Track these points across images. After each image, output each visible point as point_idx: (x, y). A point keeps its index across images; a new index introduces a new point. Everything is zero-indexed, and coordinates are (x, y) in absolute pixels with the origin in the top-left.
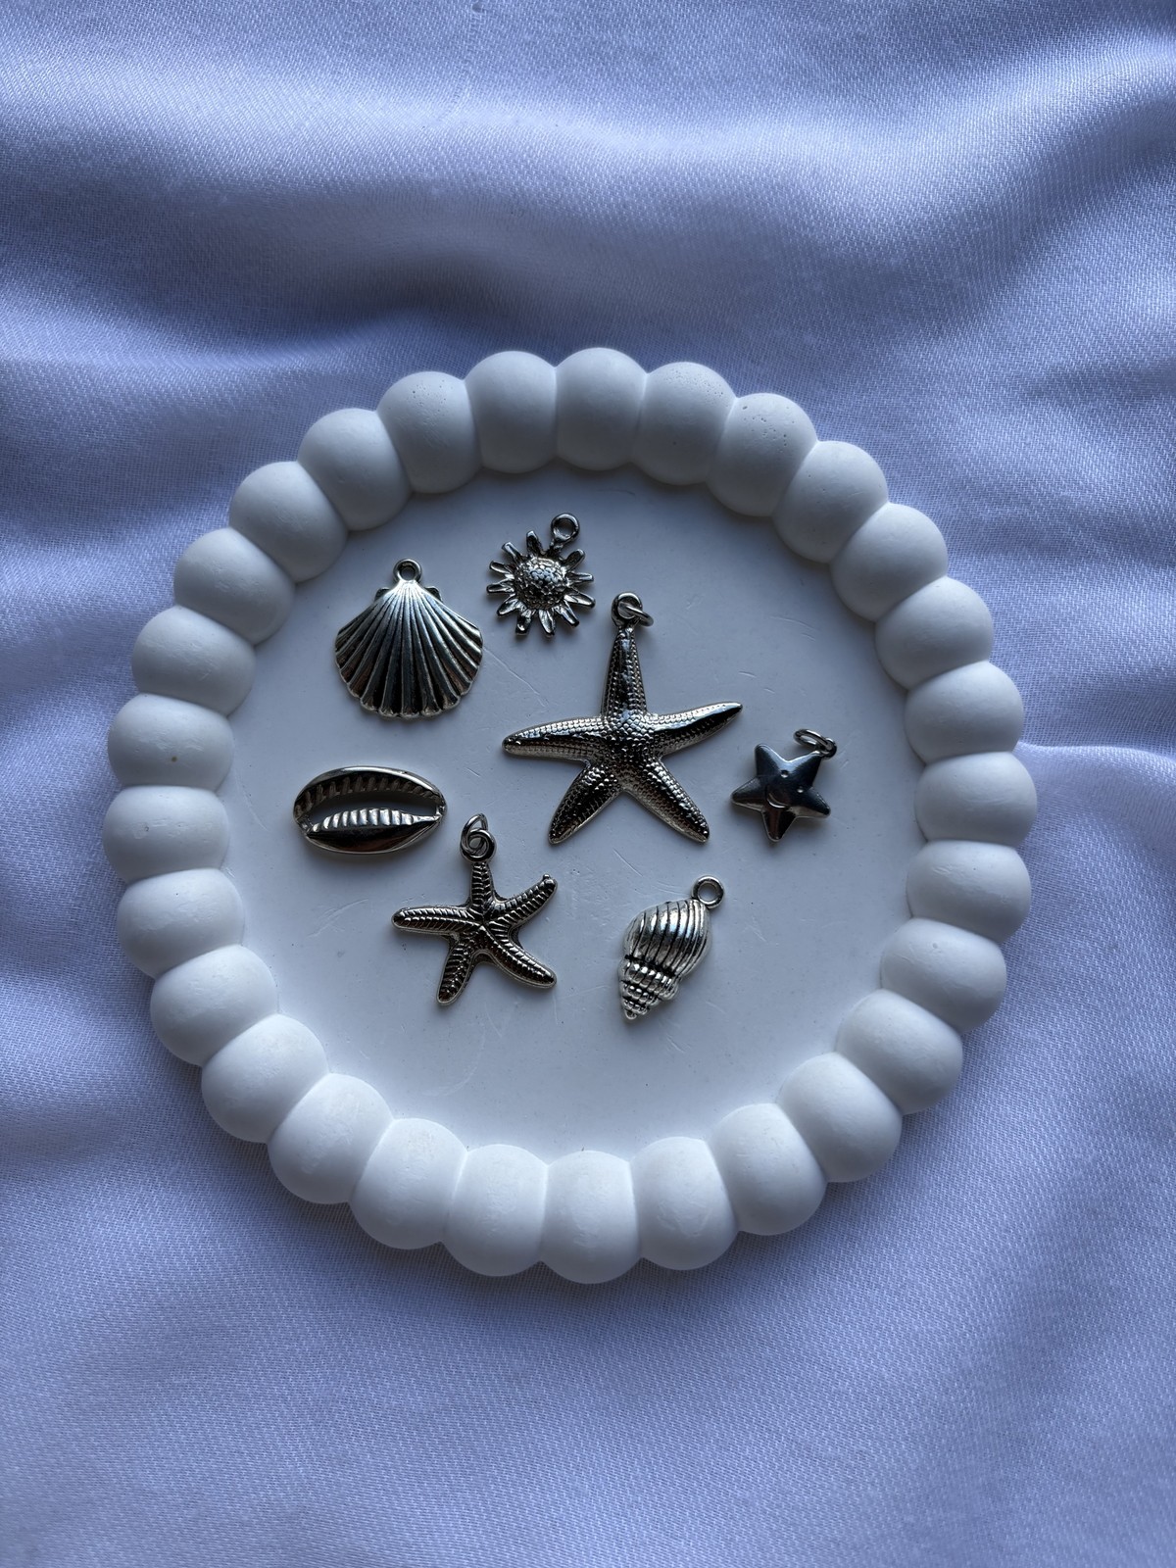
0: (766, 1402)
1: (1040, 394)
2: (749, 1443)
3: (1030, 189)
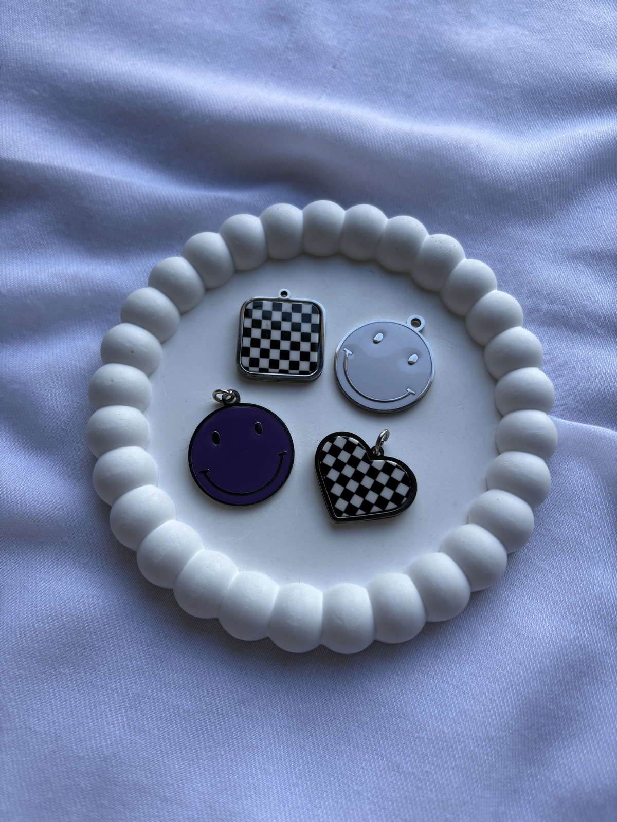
0: (378, 738)
1: (576, 258)
2: (365, 760)
3: (579, 168)
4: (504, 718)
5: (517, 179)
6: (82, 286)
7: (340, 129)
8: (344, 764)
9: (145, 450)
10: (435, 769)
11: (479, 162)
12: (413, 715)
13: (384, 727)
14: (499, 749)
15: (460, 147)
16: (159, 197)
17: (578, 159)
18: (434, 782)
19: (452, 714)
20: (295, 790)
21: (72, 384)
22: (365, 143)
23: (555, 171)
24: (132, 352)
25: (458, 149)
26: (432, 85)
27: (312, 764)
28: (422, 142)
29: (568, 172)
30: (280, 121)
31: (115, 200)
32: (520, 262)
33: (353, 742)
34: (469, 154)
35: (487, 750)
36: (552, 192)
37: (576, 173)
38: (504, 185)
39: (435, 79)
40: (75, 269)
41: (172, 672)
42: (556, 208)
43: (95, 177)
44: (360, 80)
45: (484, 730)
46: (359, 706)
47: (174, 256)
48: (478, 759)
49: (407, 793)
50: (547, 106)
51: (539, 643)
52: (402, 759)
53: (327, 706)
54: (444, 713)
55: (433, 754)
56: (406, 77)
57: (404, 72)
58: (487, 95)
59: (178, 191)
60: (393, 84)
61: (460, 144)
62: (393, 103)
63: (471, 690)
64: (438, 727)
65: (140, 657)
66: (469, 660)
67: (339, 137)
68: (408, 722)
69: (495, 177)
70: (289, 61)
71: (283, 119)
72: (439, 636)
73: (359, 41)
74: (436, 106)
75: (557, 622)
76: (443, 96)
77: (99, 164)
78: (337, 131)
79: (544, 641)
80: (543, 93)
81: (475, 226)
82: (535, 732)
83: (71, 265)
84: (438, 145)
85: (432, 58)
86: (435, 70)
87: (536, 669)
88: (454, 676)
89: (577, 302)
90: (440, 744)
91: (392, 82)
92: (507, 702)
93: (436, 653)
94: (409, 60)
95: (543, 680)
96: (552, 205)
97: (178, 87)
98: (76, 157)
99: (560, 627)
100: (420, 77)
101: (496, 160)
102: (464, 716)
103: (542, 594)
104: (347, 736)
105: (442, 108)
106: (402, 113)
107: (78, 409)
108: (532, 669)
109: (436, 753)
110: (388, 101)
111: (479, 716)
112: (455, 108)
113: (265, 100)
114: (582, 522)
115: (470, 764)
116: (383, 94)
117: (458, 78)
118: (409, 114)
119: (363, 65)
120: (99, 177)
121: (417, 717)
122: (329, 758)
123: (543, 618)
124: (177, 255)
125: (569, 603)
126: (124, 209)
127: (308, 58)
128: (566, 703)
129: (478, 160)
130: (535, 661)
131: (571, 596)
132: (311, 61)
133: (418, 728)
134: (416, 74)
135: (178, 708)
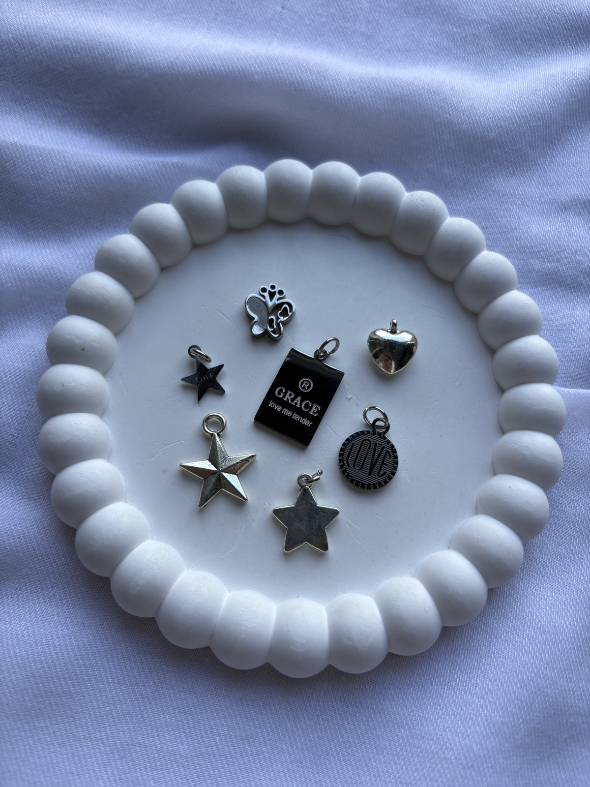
0: (400, 764)
5: (497, 125)
6: (18, 275)
7: (299, 77)
9: (108, 460)
12: (436, 734)
13: (406, 751)
15: (434, 91)
16: (99, 166)
17: (560, 100)
21: (17, 390)
22: (329, 91)
23: (537, 113)
24: (83, 349)
25: (431, 93)
28: (391, 87)
29: (550, 114)
30: (230, 71)
31: (47, 172)
32: (506, 217)
33: (373, 771)
34: (443, 99)
36: (535, 137)
37: (559, 115)
38: (484, 131)
39: (395, 16)
40: (8, 255)
41: (163, 714)
42: (539, 155)
43: (21, 147)
44: (313, 21)
46: (375, 730)
47: (122, 233)
50: (519, 42)
51: (565, 638)
53: (341, 733)
54: (471, 728)
55: (462, 776)
56: (364, 16)
57: (362, 10)
58: (454, 33)
59: (119, 158)
60: (350, 24)
61: (433, 88)
62: (352, 45)
63: (498, 699)
64: (466, 745)
65: (124, 699)
66: (491, 664)
67: (299, 86)
68: (431, 742)
69: (473, 123)
71: (233, 68)
74: (399, 47)
75: (582, 613)
76: (406, 36)
77: (24, 131)
78: (296, 79)
80: (513, 28)
81: (455, 179)
84: (409, 90)
86: (395, 7)
89: (570, 257)
91: (349, 21)
93: (454, 661)
96: (536, 152)
97: (109, 37)
100: (379, 15)
101: (473, 104)
103: (564, 583)
104: (367, 766)
105: (406, 49)
106: (363, 56)
107: (27, 417)
110: (346, 43)
112: (421, 49)
113: (210, 48)
116: (341, 36)
117: (421, 15)
118: (370, 57)
119: (316, 4)
120: (26, 147)
121: (442, 735)
123: (567, 610)
124: (125, 232)
126: (59, 182)
129: (454, 104)
133: (444, 747)
134: (375, 12)
135: (174, 755)
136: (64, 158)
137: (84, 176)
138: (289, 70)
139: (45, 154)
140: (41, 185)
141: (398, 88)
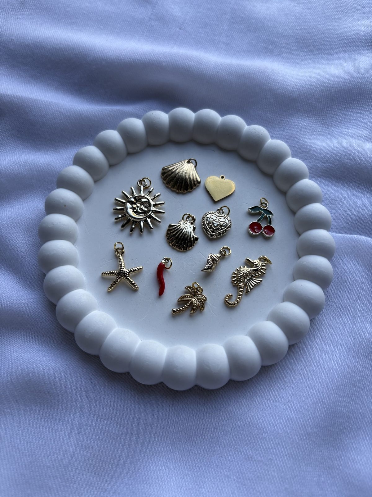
4: (316, 420)
5: (298, 90)
6: (30, 168)
7: (187, 64)
8: (217, 459)
9: (76, 267)
10: (275, 457)
11: (274, 81)
12: (258, 424)
13: (240, 433)
14: (315, 440)
15: (262, 72)
18: (275, 465)
19: (283, 421)
20: (187, 478)
21: (27, 229)
22: (203, 71)
24: (65, 206)
26: (241, 37)
27: (197, 461)
28: (238, 69)
30: (149, 61)
33: (221, 444)
34: (267, 76)
35: (307, 441)
38: (290, 93)
39: (243, 33)
40: (25, 158)
43: (35, 100)
44: (197, 36)
45: (304, 430)
46: (223, 422)
48: (302, 448)
49: (258, 474)
50: (311, 47)
51: (334, 371)
52: (254, 452)
54: (278, 421)
55: (273, 448)
56: (225, 33)
57: (224, 30)
59: (88, 107)
60: (217, 38)
61: (261, 70)
62: (218, 49)
63: (294, 405)
64: (275, 430)
65: (81, 399)
66: (291, 386)
67: (187, 69)
68: (255, 429)
69: (284, 89)
70: (153, 26)
71: (151, 59)
72: (271, 373)
73: (195, 13)
74: (244, 50)
75: (344, 357)
76: (248, 44)
77: (36, 93)
78: (186, 65)
79: (337, 370)
80: (308, 40)
81: (274, 120)
82: (336, 428)
83: (23, 156)
84: (248, 71)
85: (240, 21)
86: (242, 28)
87: (333, 388)
88: (282, 397)
90: (277, 441)
91: (216, 36)
92: (317, 410)
93: (270, 384)
94: (226, 23)
95: (338, 394)
97: (84, 43)
98: (22, 89)
99: (346, 360)
100: (233, 33)
101: (284, 79)
102: (291, 422)
103: (333, 341)
104: (218, 441)
105: (248, 51)
106: (224, 55)
107: (32, 245)
108: (331, 388)
109: (275, 446)
110: (215, 48)
111: (300, 421)
112: (256, 50)
113: (139, 49)
114: (354, 294)
115: (297, 452)
116: (212, 44)
117: (257, 31)
118: (228, 55)
119: (198, 27)
120: (37, 100)
121: (261, 425)
122: (208, 456)
123: (335, 356)
124: (90, 145)
125: (351, 345)
126: (55, 119)
127: (164, 24)
128: (353, 408)
129: (273, 79)
130: (333, 383)
131: (351, 340)
132: (166, 26)
133: (262, 432)
134: (231, 31)
135: (109, 432)
136: (58, 106)
137: (68, 116)
138: (182, 60)
139: (47, 104)
140: (45, 121)
141: (242, 70)
